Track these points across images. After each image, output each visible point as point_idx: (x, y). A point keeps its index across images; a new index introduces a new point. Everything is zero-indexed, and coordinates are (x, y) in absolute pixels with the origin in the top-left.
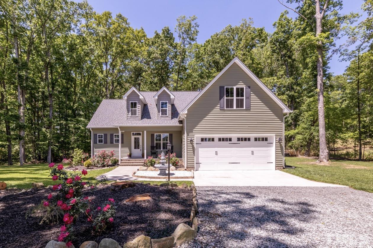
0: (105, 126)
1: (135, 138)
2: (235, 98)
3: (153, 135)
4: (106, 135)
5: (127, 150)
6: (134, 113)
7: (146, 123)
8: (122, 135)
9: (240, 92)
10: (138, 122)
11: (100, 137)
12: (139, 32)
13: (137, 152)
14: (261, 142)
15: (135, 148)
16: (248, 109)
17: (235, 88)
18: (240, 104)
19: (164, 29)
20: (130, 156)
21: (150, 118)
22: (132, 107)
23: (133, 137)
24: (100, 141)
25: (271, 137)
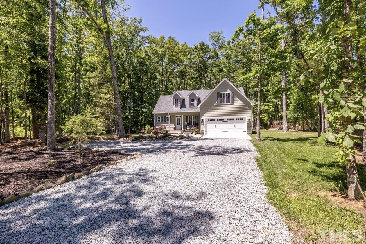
0: (162, 113)
1: (178, 119)
2: (225, 98)
3: (187, 117)
4: (162, 117)
5: (173, 125)
6: (176, 105)
7: (183, 110)
8: (171, 117)
9: (228, 95)
10: (178, 110)
11: (159, 118)
12: (183, 46)
13: (178, 126)
14: (239, 121)
15: (178, 124)
16: (232, 103)
17: (225, 93)
18: (228, 101)
19: (200, 43)
20: (175, 129)
21: (185, 108)
22: (176, 102)
23: (176, 118)
24: (159, 121)
25: (245, 118)
